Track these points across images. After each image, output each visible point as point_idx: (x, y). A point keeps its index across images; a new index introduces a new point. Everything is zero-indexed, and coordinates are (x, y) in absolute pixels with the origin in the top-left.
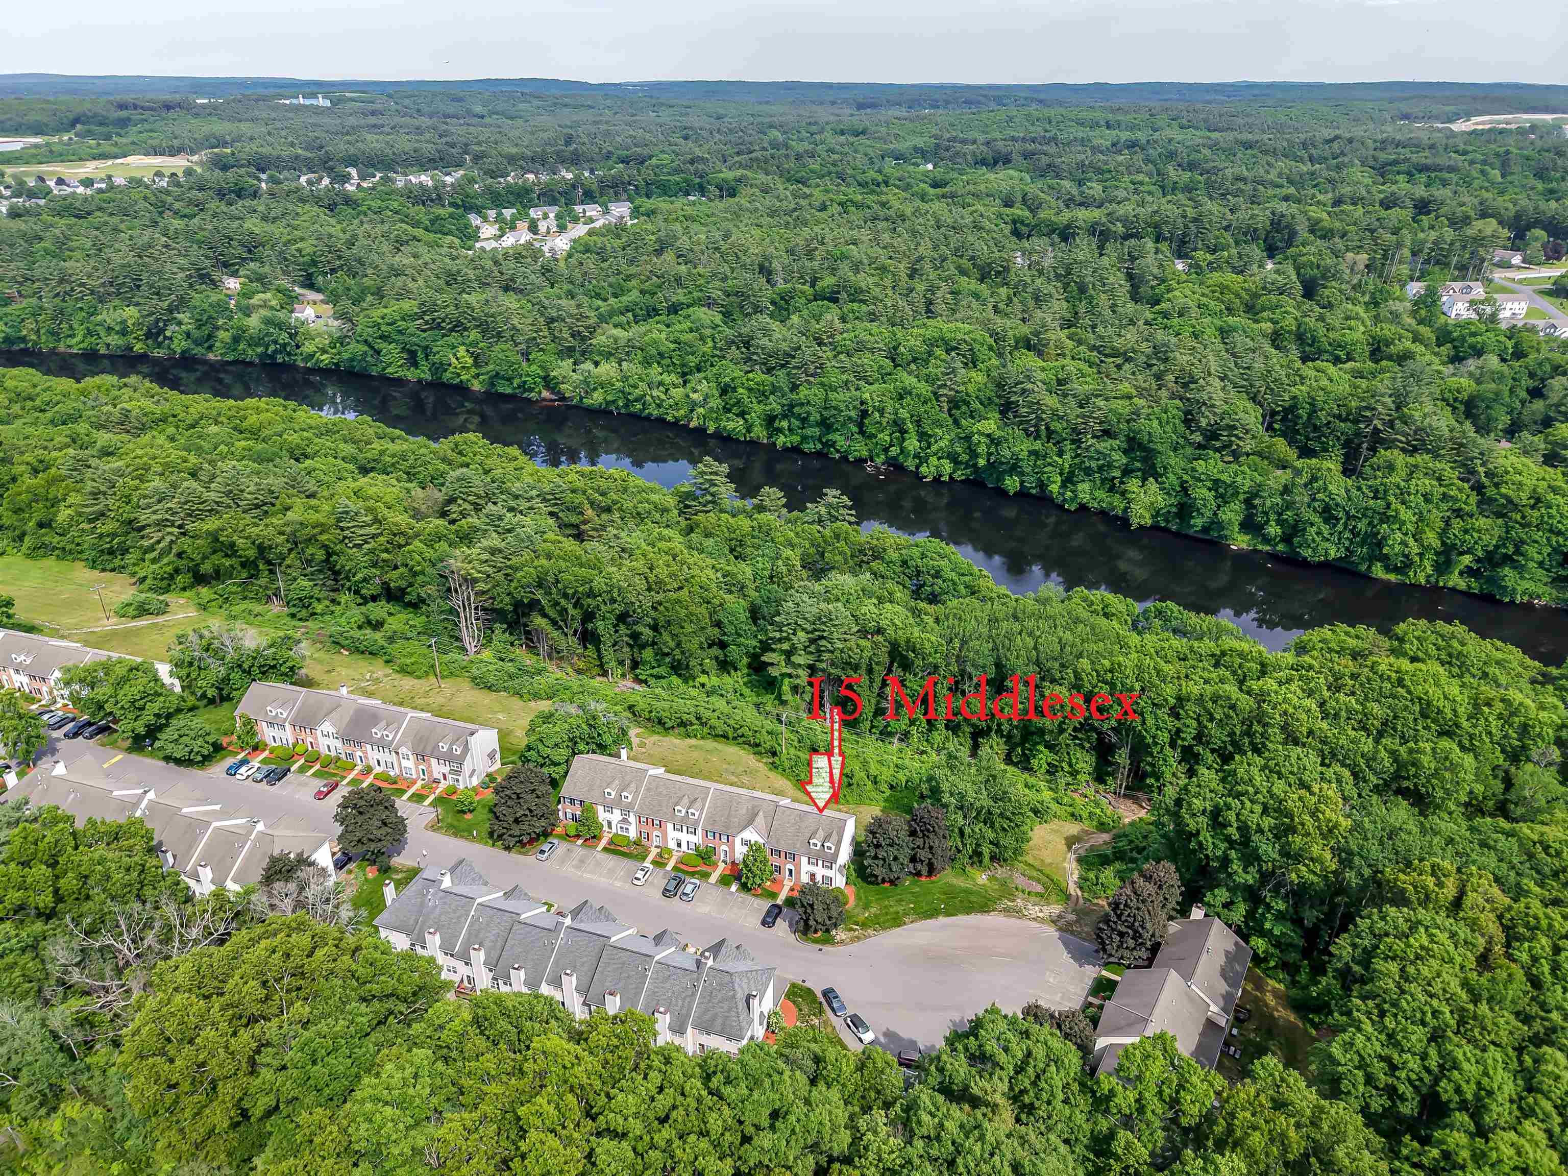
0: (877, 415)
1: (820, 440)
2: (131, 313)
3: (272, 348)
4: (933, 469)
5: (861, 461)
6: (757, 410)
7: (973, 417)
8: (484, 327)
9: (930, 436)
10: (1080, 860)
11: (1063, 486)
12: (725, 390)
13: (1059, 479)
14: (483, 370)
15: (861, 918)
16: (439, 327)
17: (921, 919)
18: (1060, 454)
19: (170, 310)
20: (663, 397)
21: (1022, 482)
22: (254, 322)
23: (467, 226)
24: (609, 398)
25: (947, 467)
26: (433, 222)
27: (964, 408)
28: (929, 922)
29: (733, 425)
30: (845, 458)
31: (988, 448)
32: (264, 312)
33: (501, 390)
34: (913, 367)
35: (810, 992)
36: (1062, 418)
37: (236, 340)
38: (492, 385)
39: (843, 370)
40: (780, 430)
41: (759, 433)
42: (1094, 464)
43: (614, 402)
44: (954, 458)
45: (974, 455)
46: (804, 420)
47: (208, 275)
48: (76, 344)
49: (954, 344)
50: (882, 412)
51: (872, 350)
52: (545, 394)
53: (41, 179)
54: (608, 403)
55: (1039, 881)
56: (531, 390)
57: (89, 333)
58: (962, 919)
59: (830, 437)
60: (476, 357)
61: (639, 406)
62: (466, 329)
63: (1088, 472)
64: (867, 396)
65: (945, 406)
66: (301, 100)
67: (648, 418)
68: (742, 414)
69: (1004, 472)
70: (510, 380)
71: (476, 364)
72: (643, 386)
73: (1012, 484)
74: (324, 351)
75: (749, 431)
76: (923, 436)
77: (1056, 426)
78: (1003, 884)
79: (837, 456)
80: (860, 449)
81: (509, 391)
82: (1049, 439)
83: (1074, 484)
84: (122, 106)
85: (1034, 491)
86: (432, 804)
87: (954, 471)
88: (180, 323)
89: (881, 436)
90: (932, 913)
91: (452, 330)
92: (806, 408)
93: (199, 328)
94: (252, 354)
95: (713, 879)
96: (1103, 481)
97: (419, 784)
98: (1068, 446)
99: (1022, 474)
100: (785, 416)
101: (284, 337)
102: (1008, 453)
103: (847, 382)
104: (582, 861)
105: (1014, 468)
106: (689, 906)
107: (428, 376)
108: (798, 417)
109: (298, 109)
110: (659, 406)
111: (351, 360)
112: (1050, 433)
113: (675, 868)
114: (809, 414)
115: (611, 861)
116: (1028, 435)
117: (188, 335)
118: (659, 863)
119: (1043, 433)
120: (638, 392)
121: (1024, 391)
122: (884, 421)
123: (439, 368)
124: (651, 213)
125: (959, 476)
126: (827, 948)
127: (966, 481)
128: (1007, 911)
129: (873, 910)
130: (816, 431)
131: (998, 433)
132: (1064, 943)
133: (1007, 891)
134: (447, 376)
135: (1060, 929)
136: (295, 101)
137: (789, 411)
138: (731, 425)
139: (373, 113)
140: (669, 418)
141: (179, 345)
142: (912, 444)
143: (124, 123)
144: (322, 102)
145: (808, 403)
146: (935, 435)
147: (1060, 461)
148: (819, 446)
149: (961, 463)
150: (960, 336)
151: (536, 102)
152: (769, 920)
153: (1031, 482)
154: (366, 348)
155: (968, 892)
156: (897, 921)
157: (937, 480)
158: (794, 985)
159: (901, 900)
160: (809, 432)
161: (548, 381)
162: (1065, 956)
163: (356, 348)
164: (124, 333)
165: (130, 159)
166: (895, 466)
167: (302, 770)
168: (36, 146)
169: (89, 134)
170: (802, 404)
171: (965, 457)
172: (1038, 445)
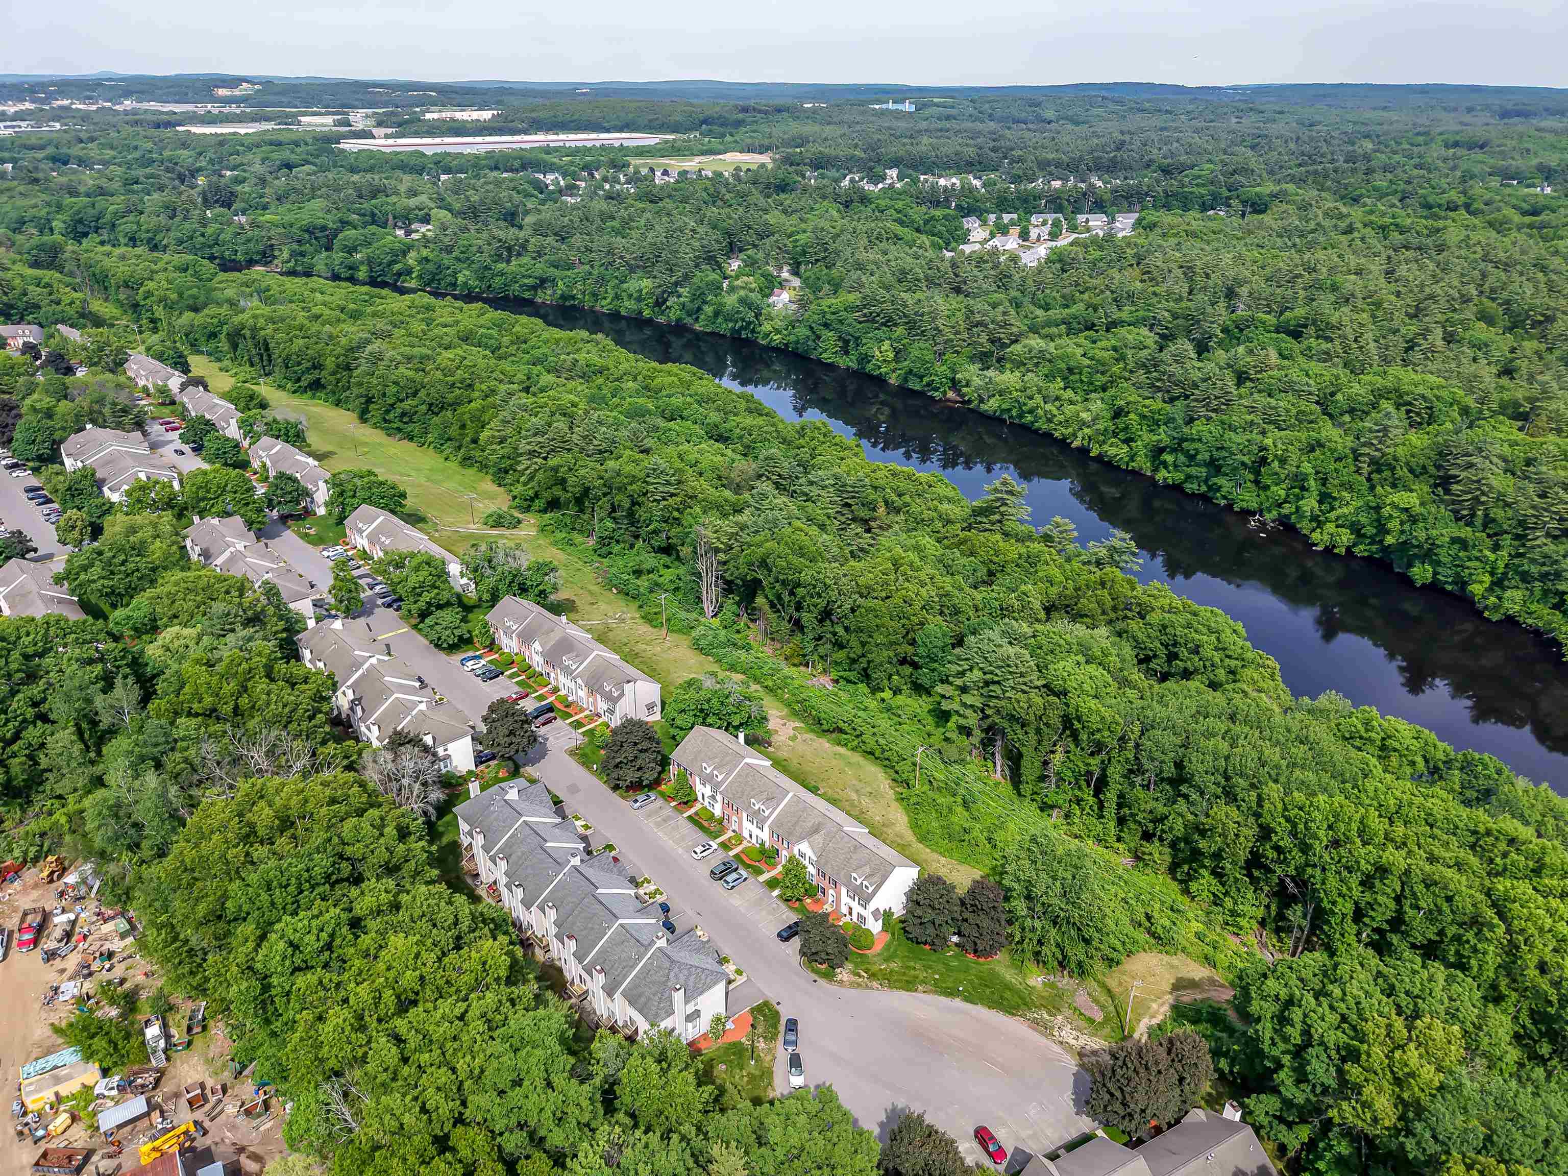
0: (1276, 463)
1: (1206, 481)
2: (646, 284)
3: (739, 324)
4: (1326, 537)
5: (1247, 513)
6: (1146, 438)
7: (1394, 486)
8: (911, 326)
9: (1335, 499)
10: (1175, 1008)
11: (1490, 590)
12: (1118, 414)
13: (1487, 579)
14: (900, 366)
15: (875, 968)
16: (873, 321)
17: (936, 992)
18: (1496, 548)
19: (676, 284)
20: (1055, 412)
21: (1435, 573)
22: (730, 301)
23: (959, 227)
24: (1004, 406)
25: (1345, 537)
26: (926, 222)
27: (1387, 474)
28: (943, 999)
29: (1116, 451)
30: (1230, 507)
31: (1402, 523)
32: (742, 293)
33: (911, 385)
34: (1347, 418)
35: (776, 1015)
36: (1508, 505)
37: (717, 314)
38: (906, 380)
39: (1252, 410)
40: (1165, 464)
41: (1143, 463)
42: (1534, 570)
43: (1009, 410)
44: (1356, 529)
45: (1382, 529)
46: (1192, 458)
47: (713, 258)
48: (604, 306)
49: (1408, 398)
50: (1283, 461)
51: (1298, 394)
52: (951, 395)
53: (652, 170)
54: (1003, 411)
55: (1103, 1007)
56: (936, 389)
57: (617, 297)
58: (981, 1011)
59: (1215, 480)
60: (897, 352)
61: (1029, 418)
62: (896, 325)
63: (1526, 577)
64: (1269, 442)
65: (1366, 469)
66: (891, 106)
67: (1036, 432)
68: (1127, 441)
69: (1415, 556)
70: (921, 377)
71: (897, 359)
72: (1038, 399)
73: (1421, 573)
74: (778, 332)
75: (1132, 459)
76: (1324, 497)
77: (1498, 513)
78: (1060, 995)
79: (1223, 502)
80: (1247, 498)
81: (918, 387)
82: (1485, 526)
83: (1504, 589)
84: (745, 110)
85: (1449, 588)
86: (584, 734)
87: (1355, 545)
88: (679, 296)
89: (1275, 489)
90: (951, 993)
91: (884, 324)
92: (1198, 445)
93: (692, 301)
94: (724, 327)
95: (763, 878)
96: (1546, 593)
97: (587, 713)
98: (1506, 540)
99: (1438, 563)
100: (1174, 451)
101: (750, 316)
102: (1422, 536)
103: (1252, 423)
104: (665, 821)
105: (1428, 554)
106: (726, 894)
107: (854, 365)
108: (1186, 453)
109: (883, 113)
110: (1050, 421)
111: (797, 342)
112: (1488, 521)
113: (737, 856)
114: (1197, 451)
115: (687, 828)
116: (1458, 519)
117: (683, 305)
118: (725, 846)
119: (1478, 522)
120: (1031, 403)
121: (1471, 465)
122: (1283, 474)
123: (865, 359)
124: (1152, 226)
125: (1360, 550)
126: (822, 982)
127: (1369, 560)
128: (1035, 1023)
129: (893, 965)
130: (1203, 472)
131: (1418, 509)
132: (1075, 1081)
133: (1054, 1003)
134: (869, 367)
135: (1082, 1066)
136: (884, 106)
137: (1177, 447)
138: (1112, 451)
139: (948, 118)
140: (1057, 434)
141: (674, 315)
142: (1310, 504)
143: (739, 123)
144: (908, 107)
145: (1200, 440)
146: (1342, 499)
147: (1492, 557)
148: (1204, 488)
149: (1364, 536)
150: (1421, 390)
151: (1112, 107)
152: (787, 935)
153: (1446, 575)
154: (808, 333)
155: (1008, 987)
156: (909, 985)
157: (1329, 550)
158: (766, 1004)
159: (930, 967)
160: (1193, 471)
161: (955, 384)
162: (1068, 1097)
163: (802, 332)
164: (639, 299)
165: (728, 156)
166: (1287, 527)
167: (511, 676)
168: (667, 142)
169: (710, 133)
170: (1193, 440)
171: (1370, 530)
172: (1465, 532)
